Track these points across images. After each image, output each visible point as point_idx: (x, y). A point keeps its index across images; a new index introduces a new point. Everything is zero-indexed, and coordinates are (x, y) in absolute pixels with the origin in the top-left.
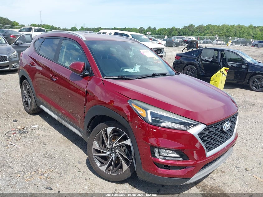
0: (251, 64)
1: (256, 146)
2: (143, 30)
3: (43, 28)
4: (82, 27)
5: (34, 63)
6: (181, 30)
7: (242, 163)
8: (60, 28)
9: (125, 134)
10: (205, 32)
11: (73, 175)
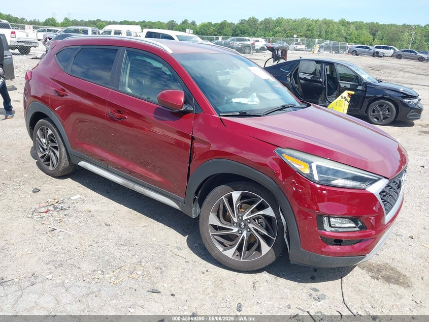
0: (370, 84)
1: (410, 205)
2: (174, 26)
3: (6, 22)
4: (66, 19)
5: (64, 91)
6: (237, 26)
7: (403, 229)
8: (23, 19)
9: (262, 199)
10: (275, 30)
11: (180, 268)
